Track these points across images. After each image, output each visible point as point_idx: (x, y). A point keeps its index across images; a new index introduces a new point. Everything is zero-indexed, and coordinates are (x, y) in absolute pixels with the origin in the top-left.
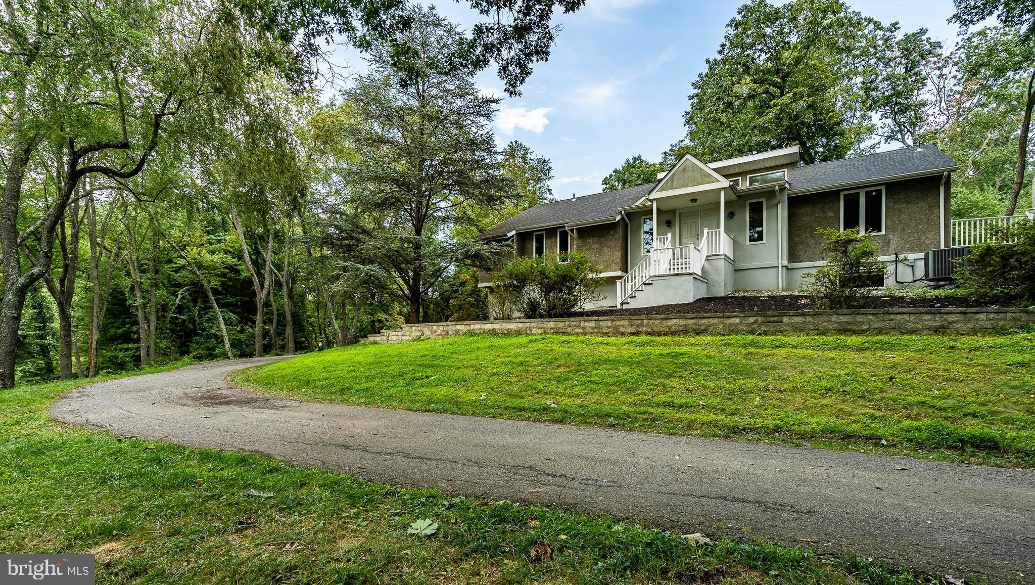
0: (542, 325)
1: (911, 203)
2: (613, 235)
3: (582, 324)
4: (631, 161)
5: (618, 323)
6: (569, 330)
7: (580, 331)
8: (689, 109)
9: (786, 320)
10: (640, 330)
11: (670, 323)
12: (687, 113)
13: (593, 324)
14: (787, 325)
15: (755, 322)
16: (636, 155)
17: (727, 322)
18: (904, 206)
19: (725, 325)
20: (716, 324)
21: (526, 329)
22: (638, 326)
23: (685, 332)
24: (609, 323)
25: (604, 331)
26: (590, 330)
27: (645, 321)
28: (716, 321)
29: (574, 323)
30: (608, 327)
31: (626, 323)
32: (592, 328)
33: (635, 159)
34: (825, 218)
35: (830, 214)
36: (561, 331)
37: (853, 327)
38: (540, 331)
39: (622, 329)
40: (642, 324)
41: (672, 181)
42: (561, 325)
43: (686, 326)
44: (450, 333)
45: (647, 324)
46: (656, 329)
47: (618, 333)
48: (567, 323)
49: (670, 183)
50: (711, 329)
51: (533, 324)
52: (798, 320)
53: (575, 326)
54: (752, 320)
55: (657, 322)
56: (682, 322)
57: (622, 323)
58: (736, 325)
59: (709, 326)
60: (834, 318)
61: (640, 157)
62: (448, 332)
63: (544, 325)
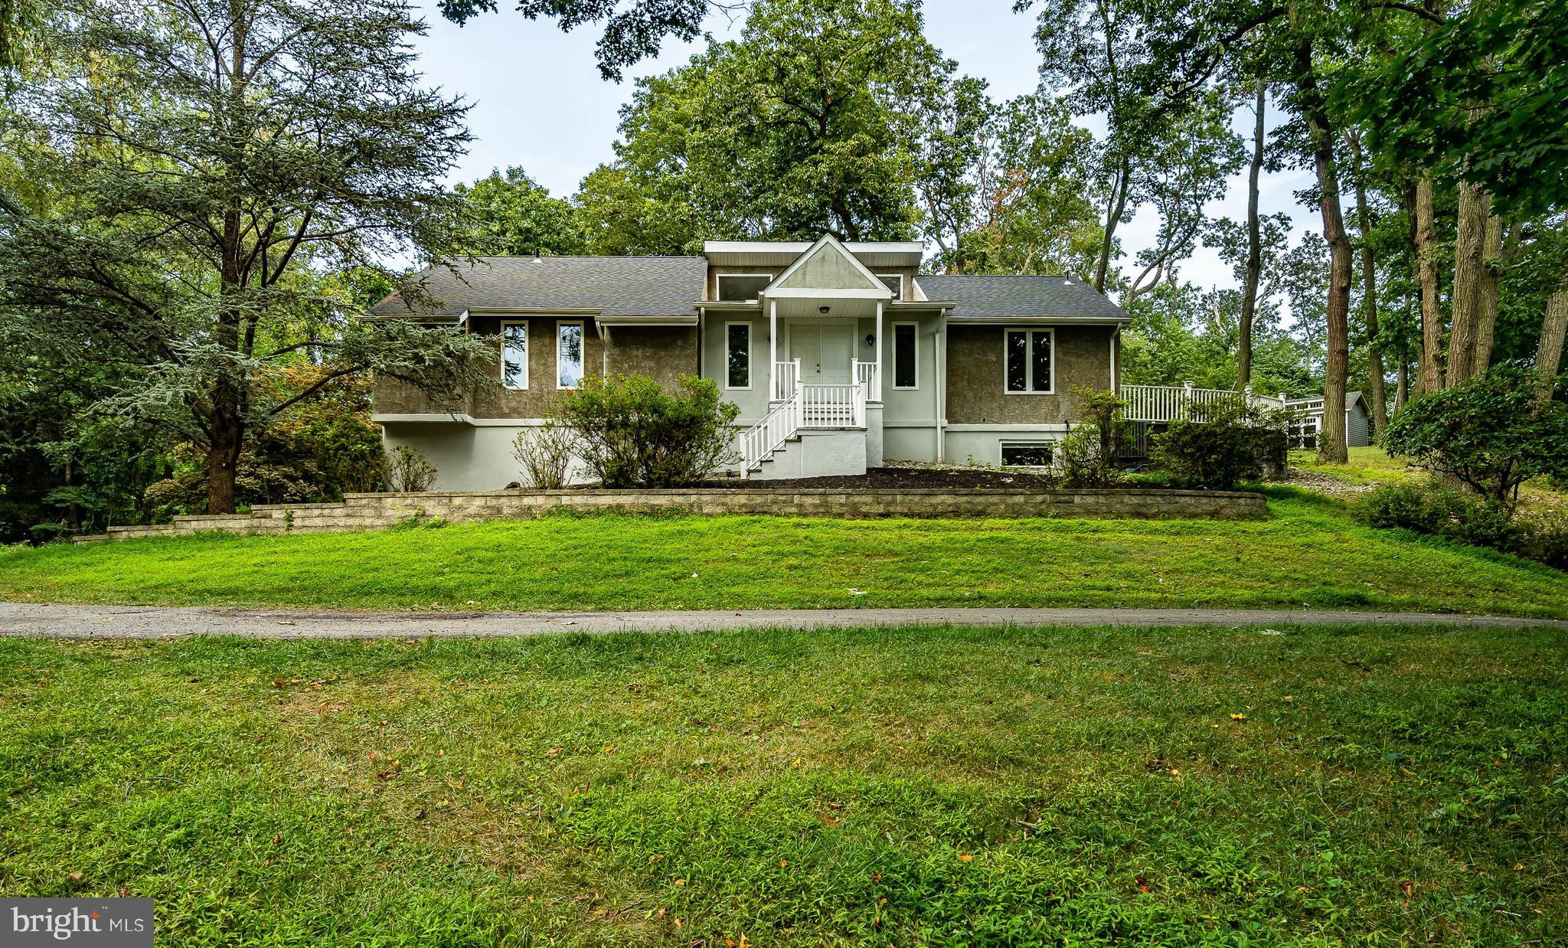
0: (723, 500)
1: (1081, 356)
2: (683, 348)
3: (797, 499)
4: (504, 176)
5: (857, 499)
6: (775, 508)
7: (794, 510)
8: (630, 101)
9: (1077, 499)
10: (892, 509)
11: (935, 500)
12: (627, 109)
13: (817, 500)
14: (1079, 506)
15: (1043, 502)
16: (515, 166)
17: (1011, 500)
18: (1073, 359)
19: (1007, 505)
20: (996, 504)
21: (692, 505)
22: (889, 504)
23: (956, 513)
24: (843, 499)
25: (834, 511)
26: (811, 509)
27: (899, 498)
28: (995, 499)
29: (783, 498)
30: (842, 505)
31: (869, 499)
32: (815, 506)
33: (512, 174)
34: (987, 362)
35: (993, 358)
36: (759, 509)
37: (1144, 510)
38: (719, 510)
39: (864, 509)
40: (894, 502)
41: (804, 274)
42: (759, 500)
43: (956, 505)
44: (506, 511)
45: (902, 502)
46: (916, 509)
47: (856, 513)
48: (770, 497)
49: (800, 276)
50: (990, 510)
51: (704, 498)
52: (1090, 500)
53: (784, 502)
54: (1039, 498)
55: (917, 499)
56: (950, 500)
57: (864, 499)
58: (1021, 505)
59: (988, 506)
60: (1126, 499)
61: (520, 170)
62: (499, 511)
63: (728, 500)
